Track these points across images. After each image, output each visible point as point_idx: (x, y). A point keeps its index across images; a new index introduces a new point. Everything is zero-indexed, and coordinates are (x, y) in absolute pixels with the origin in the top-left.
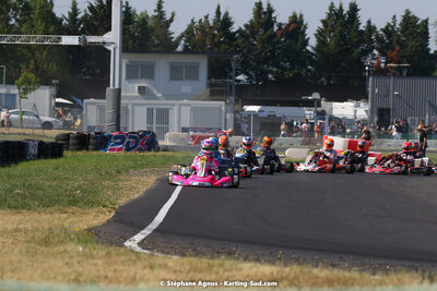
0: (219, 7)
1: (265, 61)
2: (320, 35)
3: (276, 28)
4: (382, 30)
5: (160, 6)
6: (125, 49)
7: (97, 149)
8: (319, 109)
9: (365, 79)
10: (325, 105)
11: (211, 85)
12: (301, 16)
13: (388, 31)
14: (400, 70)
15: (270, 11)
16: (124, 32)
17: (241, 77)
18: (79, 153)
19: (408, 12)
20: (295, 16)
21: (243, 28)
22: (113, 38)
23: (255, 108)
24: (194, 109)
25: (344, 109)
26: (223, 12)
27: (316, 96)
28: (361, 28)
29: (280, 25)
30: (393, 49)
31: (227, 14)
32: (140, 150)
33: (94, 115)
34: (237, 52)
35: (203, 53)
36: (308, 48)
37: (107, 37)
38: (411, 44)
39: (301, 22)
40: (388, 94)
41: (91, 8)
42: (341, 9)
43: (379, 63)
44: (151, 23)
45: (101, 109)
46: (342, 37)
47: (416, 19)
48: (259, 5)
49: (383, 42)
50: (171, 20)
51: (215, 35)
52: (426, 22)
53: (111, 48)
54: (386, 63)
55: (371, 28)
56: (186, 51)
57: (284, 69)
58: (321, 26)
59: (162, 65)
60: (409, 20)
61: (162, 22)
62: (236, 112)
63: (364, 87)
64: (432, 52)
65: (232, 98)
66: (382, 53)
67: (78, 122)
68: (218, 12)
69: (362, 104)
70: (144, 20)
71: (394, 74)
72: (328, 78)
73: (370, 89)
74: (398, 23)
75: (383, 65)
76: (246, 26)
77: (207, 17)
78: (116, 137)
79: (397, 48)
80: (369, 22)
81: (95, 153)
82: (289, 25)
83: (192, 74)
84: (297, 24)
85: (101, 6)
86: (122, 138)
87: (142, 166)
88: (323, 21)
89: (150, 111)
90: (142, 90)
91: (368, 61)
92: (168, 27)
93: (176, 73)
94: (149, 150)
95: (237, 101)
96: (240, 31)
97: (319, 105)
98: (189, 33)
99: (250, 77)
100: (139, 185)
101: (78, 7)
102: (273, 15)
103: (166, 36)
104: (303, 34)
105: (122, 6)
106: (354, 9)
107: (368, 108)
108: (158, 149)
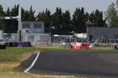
0: (47, 9)
1: (59, 23)
2: (74, 16)
3: (62, 14)
4: (90, 14)
5: (31, 9)
6: (22, 20)
7: (15, 47)
8: (74, 36)
9: (86, 28)
10: (75, 34)
11: (45, 29)
12: (69, 11)
13: (92, 15)
14: (95, 25)
15: (60, 10)
16: (22, 15)
17: (53, 27)
18: (10, 48)
19: (97, 10)
20: (67, 11)
21: (53, 14)
22: (19, 17)
23: (57, 35)
24: (41, 36)
25: (80, 35)
26: (48, 10)
27: (73, 32)
28: (85, 14)
29: (63, 13)
30: (93, 20)
31: (49, 11)
32: (26, 47)
33: (14, 38)
34: (52, 21)
35: (43, 21)
36: (71, 19)
37: (17, 17)
38: (98, 18)
39: (69, 13)
40: (92, 32)
41: (13, 9)
42: (79, 9)
43: (90, 23)
44: (29, 13)
45: (16, 36)
46: (79, 17)
47: (99, 12)
48: (57, 8)
49: (90, 18)
50: (34, 12)
51: (46, 16)
52: (102, 12)
53: (18, 20)
54: (91, 23)
55: (87, 14)
56: (38, 20)
57: (64, 25)
58: (74, 14)
59: (32, 24)
60: (97, 12)
61: (32, 13)
62: (52, 36)
63: (86, 30)
64: (103, 20)
65: (51, 33)
66: (90, 21)
67: (10, 40)
68: (47, 10)
69: (85, 34)
70: (27, 12)
71: (94, 26)
72: (76, 27)
73: (87, 30)
74: (94, 13)
75: (90, 24)
76: (54, 14)
77: (44, 11)
78: (20, 43)
79: (94, 19)
80: (87, 12)
81: (15, 48)
82: (65, 13)
83: (40, 27)
84: (68, 13)
85: (15, 9)
86: (22, 44)
87: (27, 51)
88: (74, 12)
89: (29, 36)
90: (26, 31)
91: (87, 23)
92: (33, 14)
93: (36, 26)
94: (29, 47)
95: (52, 33)
96: (52, 15)
97: (74, 35)
98: (39, 16)
99: (55, 27)
100: (27, 56)
101: (9, 9)
102: (61, 11)
103: (33, 16)
104: (69, 16)
105: (21, 9)
106: (83, 9)
107: (87, 35)
108: (31, 47)
